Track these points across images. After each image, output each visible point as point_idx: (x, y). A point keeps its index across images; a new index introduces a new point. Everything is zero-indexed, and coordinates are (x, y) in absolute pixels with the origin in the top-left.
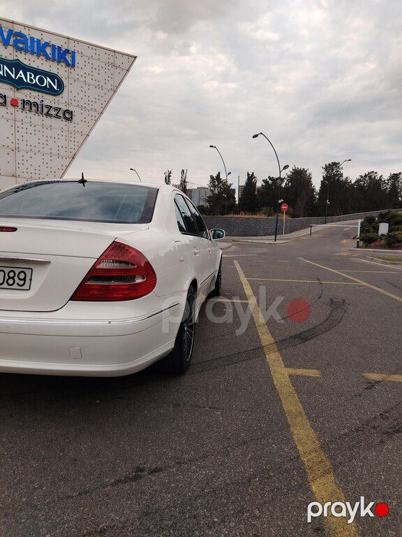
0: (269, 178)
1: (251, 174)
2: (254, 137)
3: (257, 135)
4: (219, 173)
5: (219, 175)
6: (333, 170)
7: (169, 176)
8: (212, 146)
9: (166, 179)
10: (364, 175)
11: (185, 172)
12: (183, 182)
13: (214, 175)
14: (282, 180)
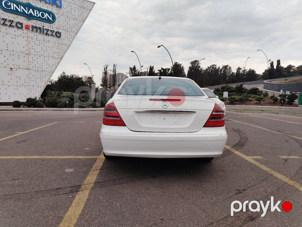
0: (162, 68)
1: (152, 66)
2: (159, 47)
4: (135, 66)
6: (195, 64)
7: (106, 68)
8: (132, 52)
9: (105, 69)
10: (210, 66)
11: (115, 65)
12: (114, 71)
13: (132, 67)
14: (169, 69)
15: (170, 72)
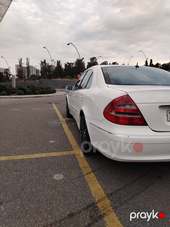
0: (67, 63)
1: (59, 61)
2: (68, 44)
3: (69, 44)
4: (45, 60)
5: (45, 61)
6: (93, 60)
7: (21, 61)
8: (44, 48)
9: (19, 62)
10: (103, 62)
11: (28, 59)
12: (28, 64)
13: (43, 61)
14: (73, 64)
15: (73, 66)
